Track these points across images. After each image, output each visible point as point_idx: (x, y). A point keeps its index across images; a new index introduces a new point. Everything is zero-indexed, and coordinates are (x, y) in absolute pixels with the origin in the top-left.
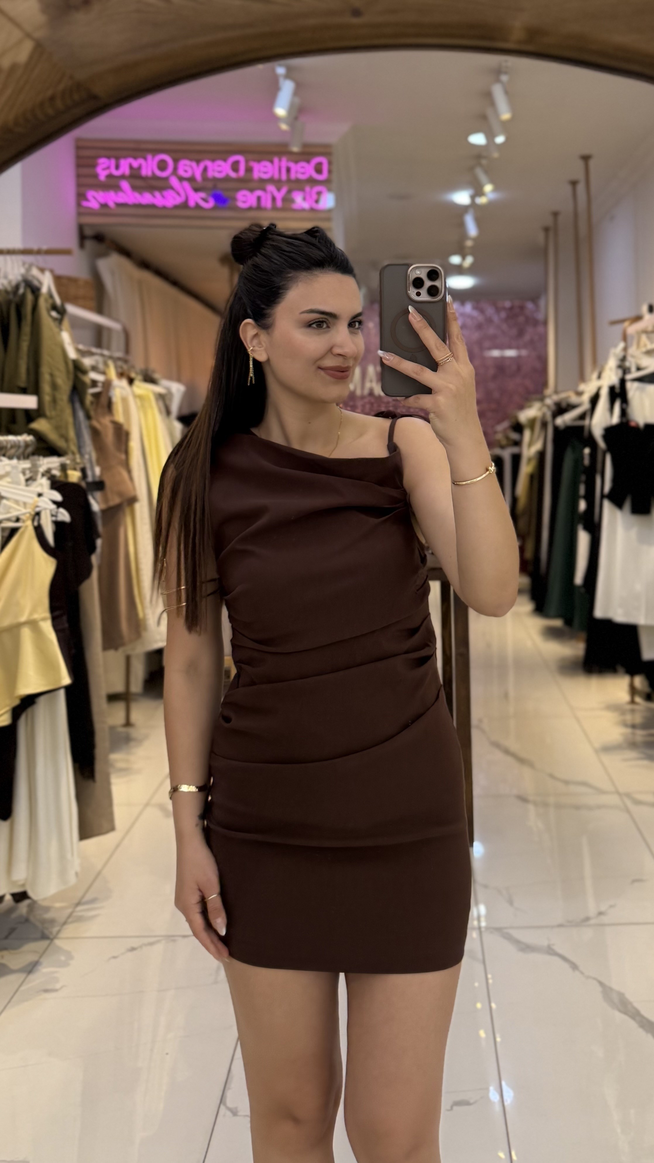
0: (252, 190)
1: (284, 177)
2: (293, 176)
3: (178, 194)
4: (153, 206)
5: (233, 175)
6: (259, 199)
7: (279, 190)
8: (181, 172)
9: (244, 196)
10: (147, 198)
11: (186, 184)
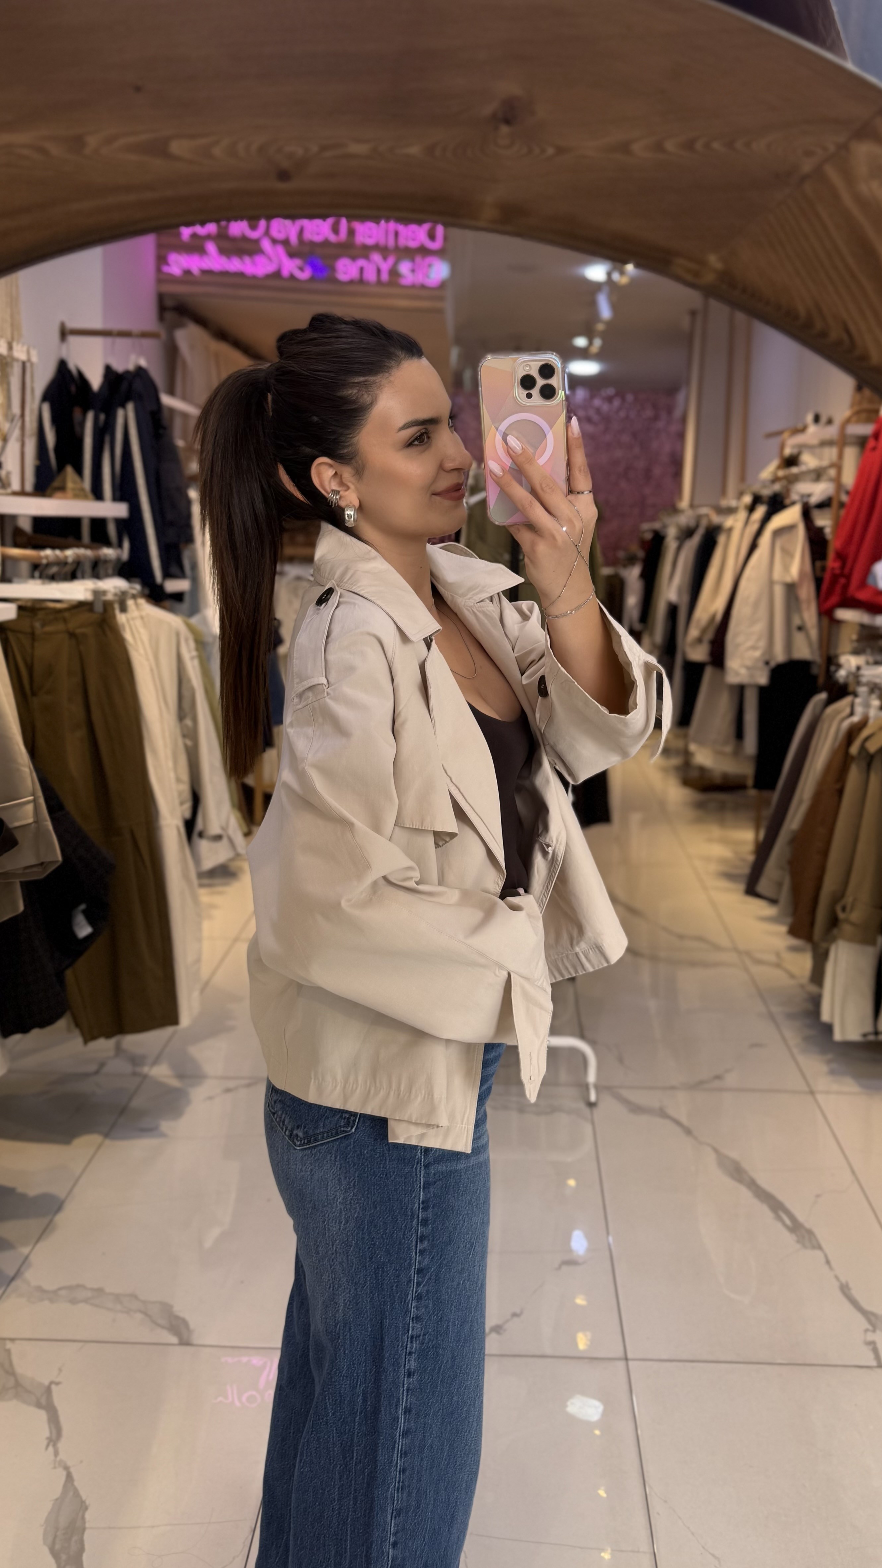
0: (354, 258)
1: (391, 243)
2: (402, 242)
3: (270, 259)
4: (241, 275)
5: (333, 238)
6: (362, 270)
7: (385, 258)
8: (275, 233)
9: (345, 266)
10: (235, 265)
11: (280, 249)
